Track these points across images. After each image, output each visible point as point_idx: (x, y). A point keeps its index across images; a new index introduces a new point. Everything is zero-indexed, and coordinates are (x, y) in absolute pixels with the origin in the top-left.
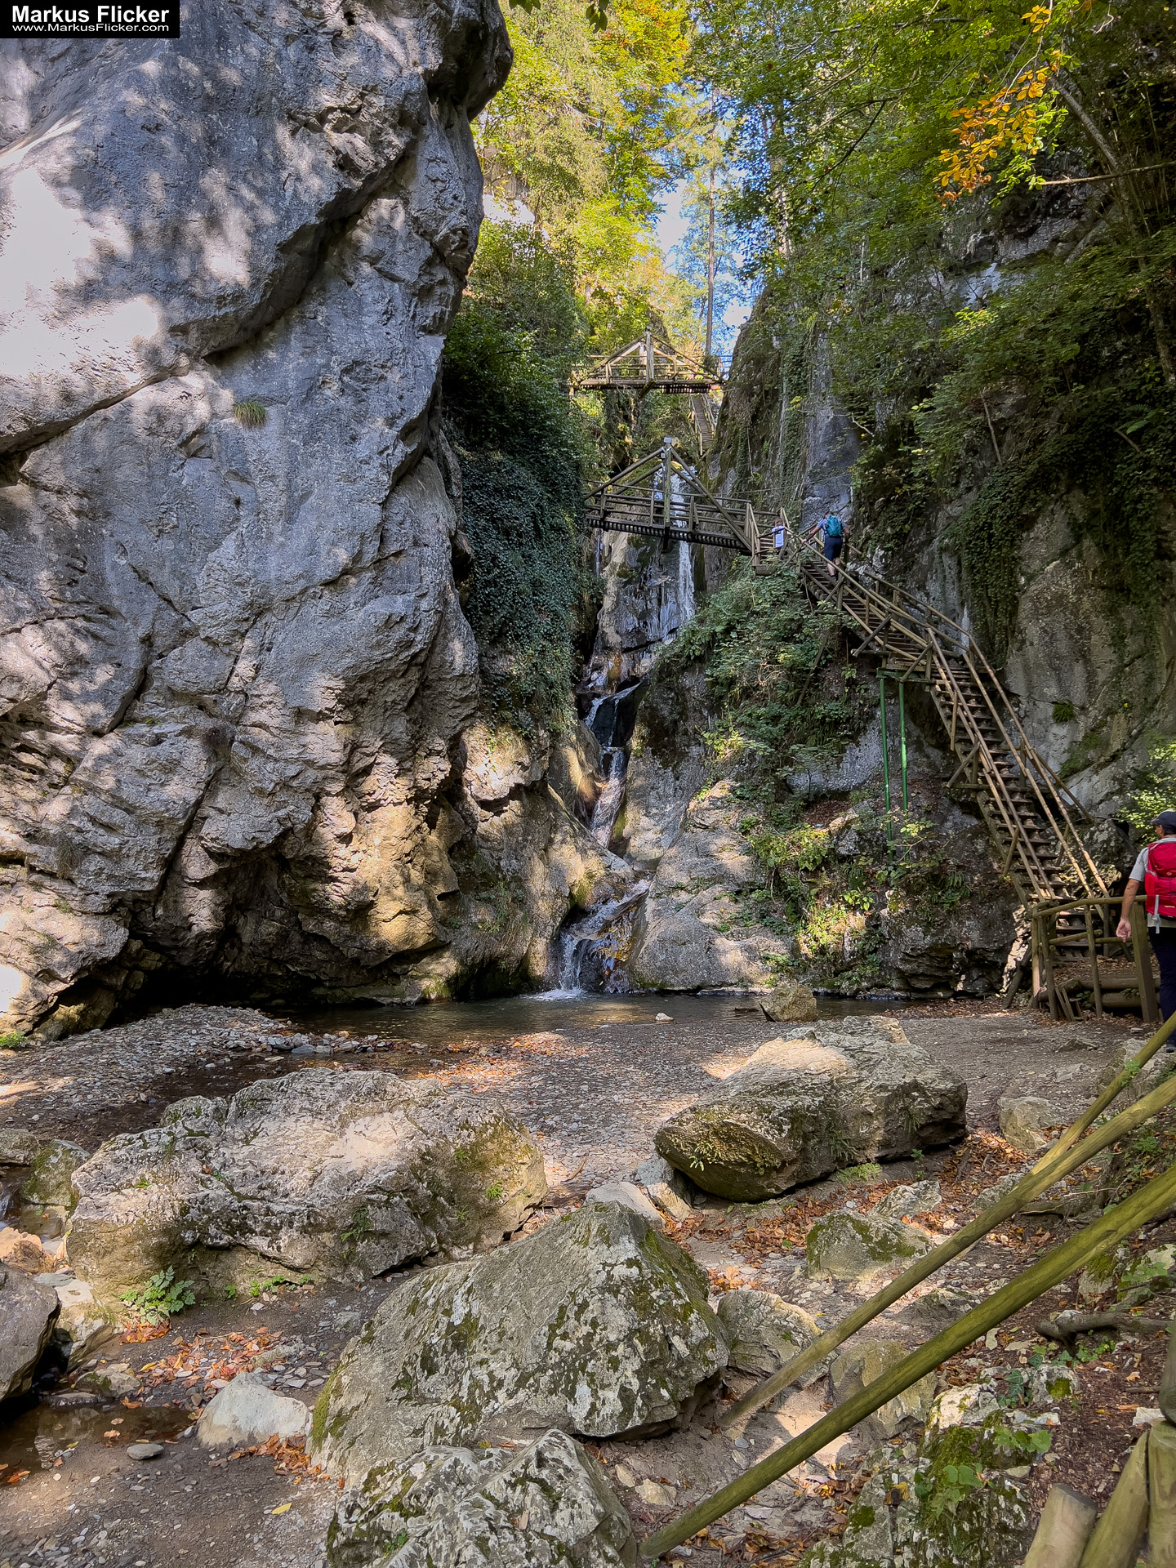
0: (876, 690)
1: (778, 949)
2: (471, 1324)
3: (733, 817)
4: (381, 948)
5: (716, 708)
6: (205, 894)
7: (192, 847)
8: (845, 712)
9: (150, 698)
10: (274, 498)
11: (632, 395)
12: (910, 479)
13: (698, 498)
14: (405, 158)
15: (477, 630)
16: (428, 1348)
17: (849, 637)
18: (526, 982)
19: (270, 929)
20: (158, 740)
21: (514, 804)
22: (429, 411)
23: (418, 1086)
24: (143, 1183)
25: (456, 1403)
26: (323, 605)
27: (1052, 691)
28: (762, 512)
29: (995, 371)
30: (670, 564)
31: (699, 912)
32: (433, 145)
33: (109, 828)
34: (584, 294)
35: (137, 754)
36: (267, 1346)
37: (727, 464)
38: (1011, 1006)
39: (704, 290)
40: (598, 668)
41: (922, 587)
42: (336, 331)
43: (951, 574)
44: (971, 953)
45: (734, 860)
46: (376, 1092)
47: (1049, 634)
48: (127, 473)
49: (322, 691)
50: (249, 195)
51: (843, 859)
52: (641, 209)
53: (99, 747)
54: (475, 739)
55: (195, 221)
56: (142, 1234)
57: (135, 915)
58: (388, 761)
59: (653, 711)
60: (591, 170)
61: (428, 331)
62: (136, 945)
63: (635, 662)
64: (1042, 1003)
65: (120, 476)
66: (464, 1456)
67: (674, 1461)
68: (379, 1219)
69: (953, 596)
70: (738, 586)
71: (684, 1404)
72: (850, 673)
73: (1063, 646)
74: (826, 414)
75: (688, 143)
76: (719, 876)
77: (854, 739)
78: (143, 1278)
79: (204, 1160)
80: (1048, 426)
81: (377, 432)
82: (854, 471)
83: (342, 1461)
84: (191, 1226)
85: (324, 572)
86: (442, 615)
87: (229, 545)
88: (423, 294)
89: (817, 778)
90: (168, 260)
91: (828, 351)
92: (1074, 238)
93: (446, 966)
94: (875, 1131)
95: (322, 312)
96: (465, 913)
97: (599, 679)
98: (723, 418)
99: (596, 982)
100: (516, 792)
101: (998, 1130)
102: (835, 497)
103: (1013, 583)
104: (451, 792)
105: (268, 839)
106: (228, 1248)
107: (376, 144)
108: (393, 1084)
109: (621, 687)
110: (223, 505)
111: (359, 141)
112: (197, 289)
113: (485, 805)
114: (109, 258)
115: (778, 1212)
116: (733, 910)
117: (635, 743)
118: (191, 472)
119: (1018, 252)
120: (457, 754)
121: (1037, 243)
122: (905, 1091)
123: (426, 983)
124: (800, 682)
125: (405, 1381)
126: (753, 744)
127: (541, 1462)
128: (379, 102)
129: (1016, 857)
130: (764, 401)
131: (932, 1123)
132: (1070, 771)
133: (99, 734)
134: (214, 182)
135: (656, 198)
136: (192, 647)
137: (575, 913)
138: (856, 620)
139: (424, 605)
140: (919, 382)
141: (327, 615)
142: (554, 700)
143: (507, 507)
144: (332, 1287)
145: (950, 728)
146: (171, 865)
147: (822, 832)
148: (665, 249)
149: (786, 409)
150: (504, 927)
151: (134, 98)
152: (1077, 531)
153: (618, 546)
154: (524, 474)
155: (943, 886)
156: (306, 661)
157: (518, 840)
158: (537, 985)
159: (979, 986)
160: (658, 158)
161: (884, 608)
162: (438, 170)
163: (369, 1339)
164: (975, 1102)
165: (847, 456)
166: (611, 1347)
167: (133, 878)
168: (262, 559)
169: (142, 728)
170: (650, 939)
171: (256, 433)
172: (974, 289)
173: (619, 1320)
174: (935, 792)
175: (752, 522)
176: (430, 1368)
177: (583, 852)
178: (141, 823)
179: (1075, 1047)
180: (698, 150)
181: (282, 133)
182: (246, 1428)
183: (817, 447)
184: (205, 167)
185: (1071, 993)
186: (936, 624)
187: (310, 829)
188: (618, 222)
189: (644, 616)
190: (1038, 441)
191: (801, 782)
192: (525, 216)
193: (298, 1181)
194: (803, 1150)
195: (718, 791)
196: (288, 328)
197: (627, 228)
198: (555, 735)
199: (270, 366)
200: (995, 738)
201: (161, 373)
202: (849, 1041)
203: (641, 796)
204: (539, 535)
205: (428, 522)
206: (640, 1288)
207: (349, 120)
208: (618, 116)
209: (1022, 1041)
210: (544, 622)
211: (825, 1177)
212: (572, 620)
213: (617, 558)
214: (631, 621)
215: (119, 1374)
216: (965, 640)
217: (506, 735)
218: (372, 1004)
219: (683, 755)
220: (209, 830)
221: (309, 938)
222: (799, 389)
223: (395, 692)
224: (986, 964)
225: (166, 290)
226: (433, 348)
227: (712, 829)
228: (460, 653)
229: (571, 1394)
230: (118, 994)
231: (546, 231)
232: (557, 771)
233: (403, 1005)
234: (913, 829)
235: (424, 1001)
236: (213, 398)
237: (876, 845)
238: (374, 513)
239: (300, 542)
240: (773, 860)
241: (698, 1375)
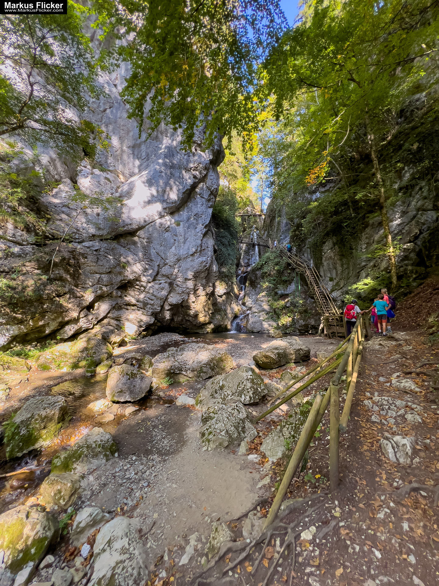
0: (294, 275)
1: (275, 325)
2: (223, 386)
3: (266, 299)
4: (200, 322)
5: (263, 278)
6: (168, 312)
7: (166, 303)
8: (288, 279)
9: (159, 276)
10: (181, 239)
11: (246, 217)
12: (301, 234)
13: (259, 237)
14: (206, 175)
15: (218, 263)
16: (216, 390)
17: (289, 264)
18: (226, 330)
19: (180, 318)
20: (160, 284)
21: (224, 296)
22: (210, 222)
23: (211, 347)
24: (164, 362)
25: (221, 398)
26: (190, 259)
27: (329, 275)
28: (272, 240)
29: (319, 213)
30: (254, 250)
31: (260, 317)
32: (211, 173)
33: (152, 300)
34: (238, 197)
35: (157, 286)
36: (185, 390)
37: (265, 231)
38: (320, 336)
39: (261, 196)
40: (240, 270)
41: (303, 255)
42: (193, 208)
43: (309, 252)
44: (312, 326)
45: (266, 307)
46: (203, 347)
47: (328, 264)
48: (155, 235)
49: (190, 274)
50: (177, 183)
51: (288, 307)
52: (249, 180)
53: (150, 285)
54: (217, 283)
55: (168, 189)
56: (164, 370)
57: (156, 316)
58: (201, 288)
59: (251, 278)
60: (239, 175)
61: (210, 207)
62: (156, 321)
63: (247, 268)
64: (326, 335)
65: (154, 235)
66: (224, 406)
67: (258, 409)
68: (205, 369)
69: (309, 257)
70: (267, 254)
71: (260, 399)
72: (289, 271)
73: (331, 267)
74: (285, 221)
75: (258, 167)
76: (264, 310)
77: (290, 284)
78: (164, 378)
79: (174, 358)
80: (329, 224)
81: (200, 227)
82: (290, 232)
83: (202, 408)
84: (172, 369)
85: (191, 253)
86: (212, 260)
87: (173, 248)
88: (209, 200)
89: (283, 292)
90: (163, 196)
91: (285, 210)
92: (334, 187)
93: (212, 326)
94: (293, 357)
95: (190, 205)
96: (215, 316)
97: (240, 272)
98: (264, 221)
99: (239, 329)
100: (225, 294)
101: (316, 358)
102: (286, 237)
103: (321, 254)
104: (212, 294)
105: (180, 302)
106: (179, 374)
107: (200, 173)
108: (206, 346)
109: (244, 273)
110: (173, 240)
111: (197, 173)
112: (168, 201)
113: (219, 296)
114: (153, 196)
115: (275, 371)
116: (266, 317)
117: (247, 284)
118: (167, 235)
119: (323, 190)
120: (214, 286)
121: (326, 188)
122: (299, 350)
123: (208, 329)
124: (279, 273)
125: (212, 395)
126: (270, 285)
127: (237, 406)
128: (201, 165)
129: (321, 307)
130: (273, 219)
131: (304, 356)
132: (332, 291)
133: (150, 282)
134: (172, 182)
135: (251, 178)
136: (167, 267)
137: (236, 317)
138: (290, 261)
139: (209, 259)
140: (303, 215)
141: (191, 261)
142: (232, 276)
143: (224, 240)
144: (196, 381)
145: (309, 282)
146: (162, 307)
147: (283, 302)
148: (253, 187)
149: (277, 220)
150: (223, 319)
151: (158, 167)
152: (334, 244)
153: (244, 246)
154: (227, 234)
155: (307, 313)
156: (187, 269)
157: (225, 303)
158: (229, 330)
159: (314, 332)
160: (252, 170)
161: (295, 259)
162: (212, 178)
163: (205, 388)
164: (312, 353)
165: (289, 229)
166: (248, 389)
167: (156, 309)
168: (179, 250)
169: (157, 281)
170: (250, 322)
171: (178, 227)
172: (314, 197)
173: (249, 385)
174: (306, 294)
175: (270, 242)
176: (216, 393)
177: (237, 305)
178: (157, 299)
179: (332, 343)
180: (260, 168)
181: (184, 172)
182: (184, 403)
183: (283, 227)
184: (170, 179)
185: (332, 333)
186: (306, 262)
187: (187, 300)
188: (244, 183)
189: (249, 260)
190: (326, 227)
191: (279, 292)
192: (227, 183)
193: (191, 362)
194: (280, 360)
195: (263, 294)
196: (184, 208)
197: (246, 184)
198: (232, 283)
199: (181, 215)
200: (317, 284)
201: (161, 217)
202: (288, 341)
203: (248, 295)
204: (229, 245)
205: (209, 243)
206: (253, 380)
207: (196, 169)
208: (244, 162)
209: (322, 342)
210: (230, 262)
211: (284, 365)
212: (235, 261)
213: (244, 249)
214: (246, 261)
215: (161, 394)
216: (312, 265)
217: (223, 283)
218: (198, 333)
219: (256, 287)
220: (169, 300)
221: (187, 320)
222: (280, 216)
223: (203, 275)
224: (315, 328)
225: (163, 201)
226: (210, 211)
227: (262, 301)
228: (215, 268)
229: (241, 397)
230: (153, 330)
231: (231, 186)
232: (232, 289)
233: (204, 333)
234: (301, 302)
235: (208, 333)
236: (171, 221)
237: (294, 304)
238: (200, 242)
239: (186, 247)
240: (274, 307)
241: (262, 395)
